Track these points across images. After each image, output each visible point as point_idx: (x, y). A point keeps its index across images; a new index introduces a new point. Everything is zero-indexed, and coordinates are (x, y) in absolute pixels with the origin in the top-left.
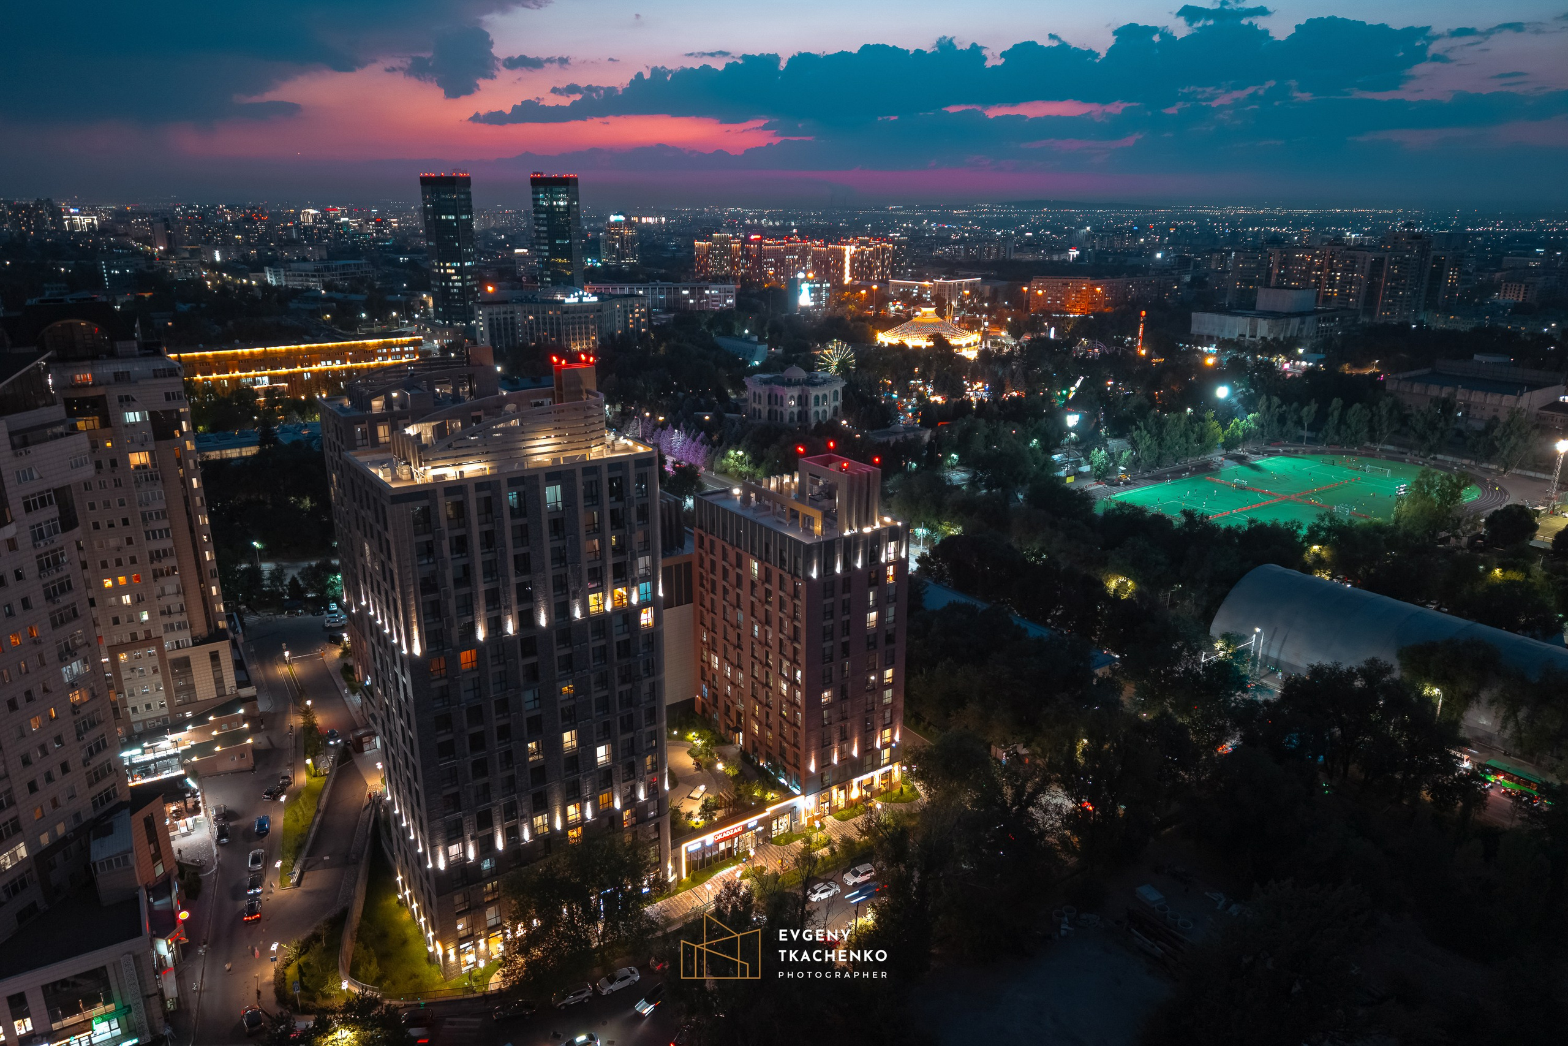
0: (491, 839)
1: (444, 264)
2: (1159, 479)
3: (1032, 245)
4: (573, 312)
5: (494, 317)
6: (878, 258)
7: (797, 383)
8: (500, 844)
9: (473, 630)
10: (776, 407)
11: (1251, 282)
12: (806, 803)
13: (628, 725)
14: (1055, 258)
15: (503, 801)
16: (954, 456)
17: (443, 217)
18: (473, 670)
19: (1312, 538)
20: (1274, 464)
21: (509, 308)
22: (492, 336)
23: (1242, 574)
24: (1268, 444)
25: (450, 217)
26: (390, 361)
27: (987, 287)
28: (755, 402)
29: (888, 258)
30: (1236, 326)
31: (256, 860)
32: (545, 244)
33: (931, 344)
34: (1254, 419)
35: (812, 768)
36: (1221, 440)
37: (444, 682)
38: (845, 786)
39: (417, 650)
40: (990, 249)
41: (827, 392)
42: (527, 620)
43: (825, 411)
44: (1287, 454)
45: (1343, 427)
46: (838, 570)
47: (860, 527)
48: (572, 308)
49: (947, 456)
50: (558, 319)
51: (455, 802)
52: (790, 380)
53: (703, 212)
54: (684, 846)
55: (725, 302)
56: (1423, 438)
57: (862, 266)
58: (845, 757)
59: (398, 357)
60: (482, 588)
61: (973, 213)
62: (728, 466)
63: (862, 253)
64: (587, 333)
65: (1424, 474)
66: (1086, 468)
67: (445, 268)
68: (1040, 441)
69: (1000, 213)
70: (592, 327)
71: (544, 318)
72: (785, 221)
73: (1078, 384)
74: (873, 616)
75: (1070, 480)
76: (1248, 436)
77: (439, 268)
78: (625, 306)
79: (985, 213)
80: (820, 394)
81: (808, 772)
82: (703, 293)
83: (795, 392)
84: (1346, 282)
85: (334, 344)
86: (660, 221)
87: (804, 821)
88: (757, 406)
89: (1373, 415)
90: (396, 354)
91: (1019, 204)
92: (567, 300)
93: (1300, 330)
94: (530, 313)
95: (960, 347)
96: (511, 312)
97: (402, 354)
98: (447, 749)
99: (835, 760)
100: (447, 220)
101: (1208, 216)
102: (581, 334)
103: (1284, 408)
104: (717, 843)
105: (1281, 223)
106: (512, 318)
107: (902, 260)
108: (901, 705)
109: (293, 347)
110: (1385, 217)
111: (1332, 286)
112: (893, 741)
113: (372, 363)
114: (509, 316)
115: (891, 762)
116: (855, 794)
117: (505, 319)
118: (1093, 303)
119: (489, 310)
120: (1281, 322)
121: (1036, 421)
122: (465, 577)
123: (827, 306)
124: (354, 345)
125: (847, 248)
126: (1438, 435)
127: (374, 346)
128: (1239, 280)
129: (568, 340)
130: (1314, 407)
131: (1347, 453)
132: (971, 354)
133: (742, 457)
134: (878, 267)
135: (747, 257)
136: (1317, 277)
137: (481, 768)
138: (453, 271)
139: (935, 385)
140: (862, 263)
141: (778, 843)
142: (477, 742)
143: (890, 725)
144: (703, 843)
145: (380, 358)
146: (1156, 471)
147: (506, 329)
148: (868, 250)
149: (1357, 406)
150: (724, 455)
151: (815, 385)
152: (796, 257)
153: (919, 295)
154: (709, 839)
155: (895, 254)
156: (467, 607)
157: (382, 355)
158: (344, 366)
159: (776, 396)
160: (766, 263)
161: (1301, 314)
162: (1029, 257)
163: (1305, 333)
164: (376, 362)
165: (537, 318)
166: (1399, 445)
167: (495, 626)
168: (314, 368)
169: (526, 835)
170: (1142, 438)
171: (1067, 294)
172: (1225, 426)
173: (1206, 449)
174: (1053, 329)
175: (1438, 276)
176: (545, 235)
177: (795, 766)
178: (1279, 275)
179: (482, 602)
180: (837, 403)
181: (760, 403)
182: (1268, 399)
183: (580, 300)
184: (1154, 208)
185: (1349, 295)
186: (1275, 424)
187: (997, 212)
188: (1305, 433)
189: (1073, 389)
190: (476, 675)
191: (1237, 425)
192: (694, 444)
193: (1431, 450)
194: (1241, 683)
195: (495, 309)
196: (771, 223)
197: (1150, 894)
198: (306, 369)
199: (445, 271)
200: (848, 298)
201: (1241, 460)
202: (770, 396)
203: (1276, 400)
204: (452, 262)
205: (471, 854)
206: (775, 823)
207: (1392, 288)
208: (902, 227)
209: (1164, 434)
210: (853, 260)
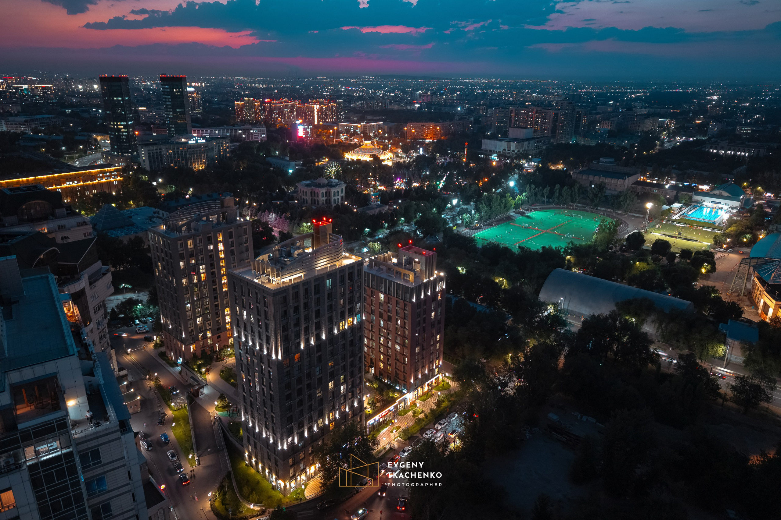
0: (303, 432)
1: (117, 123)
2: (490, 225)
3: (395, 100)
4: (193, 148)
5: (151, 152)
6: (330, 111)
7: (323, 186)
8: (306, 435)
9: (299, 344)
10: (314, 198)
11: (502, 122)
12: (410, 396)
13: (352, 375)
14: (409, 108)
15: (308, 416)
16: (403, 219)
17: (115, 99)
18: (298, 362)
19: (567, 253)
20: (536, 215)
21: (158, 147)
22: (150, 162)
23: (549, 273)
24: (531, 205)
25: (119, 99)
26: (104, 180)
27: (386, 126)
28: (303, 195)
29: (335, 110)
30: (502, 146)
31: (173, 456)
32: (170, 112)
33: (372, 159)
34: (525, 195)
35: (412, 381)
36: (514, 206)
37: (288, 369)
38: (423, 387)
39: (280, 357)
40: (378, 103)
41: (339, 190)
42: (318, 337)
43: (338, 199)
44: (540, 210)
45: (561, 197)
46: (422, 297)
47: (429, 278)
48: (193, 146)
49: (399, 219)
50: (185, 152)
51: (290, 420)
52: (320, 184)
53: (222, 79)
54: (368, 422)
55: (261, 136)
56: (592, 201)
57: (322, 115)
58: (423, 375)
59: (109, 178)
60: (303, 326)
61: (361, 81)
62: (303, 231)
63: (322, 108)
64: (201, 158)
65: (603, 221)
66: (459, 222)
67: (117, 125)
68: (437, 209)
69: (374, 81)
70: (203, 155)
71: (178, 152)
72: (268, 85)
73: (444, 179)
74: (433, 314)
75: (455, 228)
76: (523, 203)
77: (114, 125)
78: (218, 143)
79: (367, 81)
80: (336, 191)
81: (411, 383)
82: (250, 132)
83: (323, 190)
84: (543, 123)
85: (73, 173)
86: (201, 85)
87: (409, 403)
88: (305, 197)
89: (572, 191)
90: (107, 176)
91: (383, 77)
92: (190, 142)
93: (528, 147)
94: (170, 149)
95: (384, 160)
96: (160, 149)
97: (110, 176)
98: (289, 397)
99: (420, 377)
100: (117, 100)
101: (470, 83)
102: (197, 159)
103: (537, 189)
104: (379, 419)
105: (501, 87)
106: (160, 152)
107: (341, 111)
108: (442, 349)
109: (51, 176)
110: (544, 84)
111: (537, 125)
112: (439, 364)
113: (95, 182)
114: (159, 151)
115: (438, 374)
116: (426, 389)
117: (157, 153)
118: (435, 134)
119: (148, 148)
120: (521, 143)
121: (434, 200)
122: (297, 324)
123: (311, 137)
124: (84, 173)
125: (315, 106)
126: (598, 199)
127: (95, 173)
128: (497, 121)
129: (191, 162)
130: (548, 188)
131: (564, 208)
132: (390, 163)
133: (309, 226)
134: (330, 115)
135: (264, 110)
136: (531, 121)
137: (300, 403)
138: (122, 127)
139: (380, 180)
140: (322, 113)
141: (401, 415)
142: (300, 392)
143: (438, 358)
144: (375, 420)
145: (99, 179)
146: (489, 221)
147: (157, 158)
148: (325, 107)
149: (566, 188)
150: (299, 225)
151: (333, 186)
152: (289, 110)
153: (355, 131)
154: (377, 417)
155: (338, 108)
156: (298, 336)
157: (99, 177)
158: (79, 184)
159: (314, 192)
160: (274, 113)
161: (528, 140)
162: (396, 107)
163: (530, 148)
164: (97, 181)
165: (174, 152)
166: (583, 204)
167: (307, 341)
168: (63, 186)
169: (315, 429)
170: (483, 208)
171: (424, 130)
172: (514, 199)
173: (508, 210)
174: (421, 149)
175: (579, 120)
176: (170, 107)
177: (404, 380)
178: (516, 120)
179: (303, 332)
180: (343, 195)
181: (306, 196)
182: (530, 186)
183: (197, 142)
184: (445, 79)
185: (545, 129)
186: (533, 197)
187: (372, 81)
188: (545, 199)
189: (442, 181)
190: (300, 363)
191: (519, 198)
192: (282, 219)
193: (596, 205)
194: (564, 324)
195: (151, 148)
196: (261, 86)
197: (553, 416)
198: (58, 187)
199: (117, 127)
200: (321, 132)
201: (522, 214)
202: (311, 193)
203: (533, 186)
204: (121, 122)
205: (296, 441)
206: (399, 406)
207: (562, 126)
208: (328, 89)
209: (492, 205)
210: (318, 112)
